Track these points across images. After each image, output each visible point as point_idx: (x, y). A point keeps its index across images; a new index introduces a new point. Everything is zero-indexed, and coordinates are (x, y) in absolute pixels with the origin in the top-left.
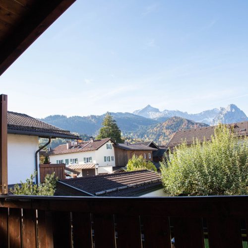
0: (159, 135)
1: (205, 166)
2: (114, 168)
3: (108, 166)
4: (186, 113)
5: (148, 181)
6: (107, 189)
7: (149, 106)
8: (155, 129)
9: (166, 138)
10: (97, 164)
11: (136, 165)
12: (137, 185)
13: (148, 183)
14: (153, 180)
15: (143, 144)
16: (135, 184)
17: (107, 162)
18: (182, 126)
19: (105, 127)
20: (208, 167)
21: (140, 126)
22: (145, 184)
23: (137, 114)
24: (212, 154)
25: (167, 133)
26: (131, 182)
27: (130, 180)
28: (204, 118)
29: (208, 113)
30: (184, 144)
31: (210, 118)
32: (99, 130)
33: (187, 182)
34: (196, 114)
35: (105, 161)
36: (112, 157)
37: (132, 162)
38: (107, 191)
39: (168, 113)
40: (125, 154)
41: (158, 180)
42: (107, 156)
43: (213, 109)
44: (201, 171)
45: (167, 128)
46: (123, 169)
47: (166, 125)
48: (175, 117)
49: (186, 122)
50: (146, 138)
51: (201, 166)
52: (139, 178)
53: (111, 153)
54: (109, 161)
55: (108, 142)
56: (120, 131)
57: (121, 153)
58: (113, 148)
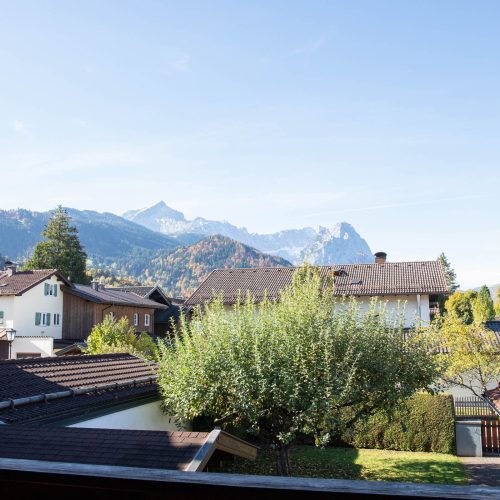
0: (178, 274)
1: (257, 355)
2: (57, 343)
3: (43, 336)
4: (244, 229)
5: (126, 381)
6: (17, 396)
7: (162, 204)
8: (170, 259)
9: (192, 281)
10: (13, 331)
11: (111, 339)
12: (95, 391)
13: (124, 385)
14: (137, 379)
15: (135, 290)
16: (91, 387)
17: (42, 327)
18: (233, 259)
19: (50, 241)
20: (264, 359)
21: (135, 249)
22: (116, 387)
23: (131, 220)
24: (277, 329)
25: (197, 272)
26: (85, 382)
27: (83, 376)
28: (284, 246)
29: (291, 236)
30: (217, 302)
31: (294, 247)
32: (35, 248)
33: (213, 389)
34: (267, 236)
35: (38, 323)
36: (56, 317)
37: (101, 332)
38: (17, 401)
39: (204, 225)
40: (89, 311)
41: (151, 380)
42: (43, 311)
43: (304, 230)
44: (246, 367)
45: (197, 260)
46: (79, 346)
47: (195, 252)
48: (219, 237)
49: (243, 250)
50: (146, 278)
51: (249, 356)
52: (105, 373)
53: (54, 304)
54: (48, 324)
55: (49, 278)
56: (84, 254)
57: (79, 309)
58: (60, 293)
